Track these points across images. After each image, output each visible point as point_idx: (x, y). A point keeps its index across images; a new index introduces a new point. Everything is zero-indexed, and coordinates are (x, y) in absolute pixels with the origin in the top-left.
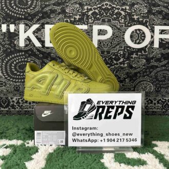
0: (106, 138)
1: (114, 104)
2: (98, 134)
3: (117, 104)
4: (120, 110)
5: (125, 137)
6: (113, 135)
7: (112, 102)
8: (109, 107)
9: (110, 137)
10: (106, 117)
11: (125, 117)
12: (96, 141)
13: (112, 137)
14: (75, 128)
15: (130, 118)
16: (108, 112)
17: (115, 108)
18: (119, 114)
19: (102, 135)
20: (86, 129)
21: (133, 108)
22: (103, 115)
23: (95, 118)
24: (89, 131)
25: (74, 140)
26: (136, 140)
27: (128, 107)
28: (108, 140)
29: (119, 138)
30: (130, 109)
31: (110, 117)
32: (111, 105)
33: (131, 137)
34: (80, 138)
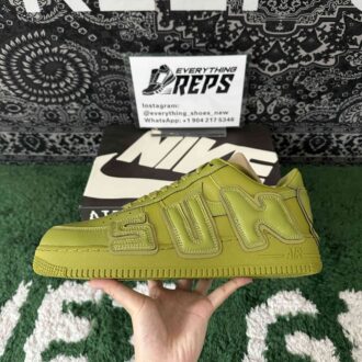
0: (191, 117)
1: (202, 73)
2: (180, 113)
3: (208, 73)
4: (211, 81)
5: (218, 116)
6: (200, 114)
7: (199, 70)
8: (194, 78)
9: (196, 117)
10: (191, 91)
12: (176, 121)
13: (200, 117)
14: (147, 106)
15: (226, 91)
16: (193, 84)
17: (204, 78)
18: (210, 87)
19: (185, 114)
20: (162, 107)
21: (231, 77)
22: (186, 89)
23: (175, 92)
24: (166, 110)
25: (147, 120)
26: (232, 120)
27: (224, 76)
28: (194, 120)
29: (209, 117)
30: (227, 80)
31: (196, 91)
32: (197, 74)
33: (227, 116)
34: (155, 117)
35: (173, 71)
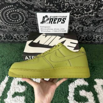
0: (54, 30)
1: (57, 18)
2: (51, 29)
4: (60, 20)
5: (61, 30)
6: (56, 29)
7: (56, 17)
9: (55, 30)
10: (54, 23)
11: (62, 23)
12: (50, 31)
14: (41, 27)
16: (55, 21)
18: (59, 21)
19: (52, 29)
20: (46, 27)
23: (49, 23)
24: (47, 28)
25: (41, 31)
26: (66, 31)
27: (63, 19)
28: (55, 31)
29: (59, 30)
31: (55, 23)
32: (56, 18)
33: (64, 30)
34: (44, 30)
35: (49, 17)
